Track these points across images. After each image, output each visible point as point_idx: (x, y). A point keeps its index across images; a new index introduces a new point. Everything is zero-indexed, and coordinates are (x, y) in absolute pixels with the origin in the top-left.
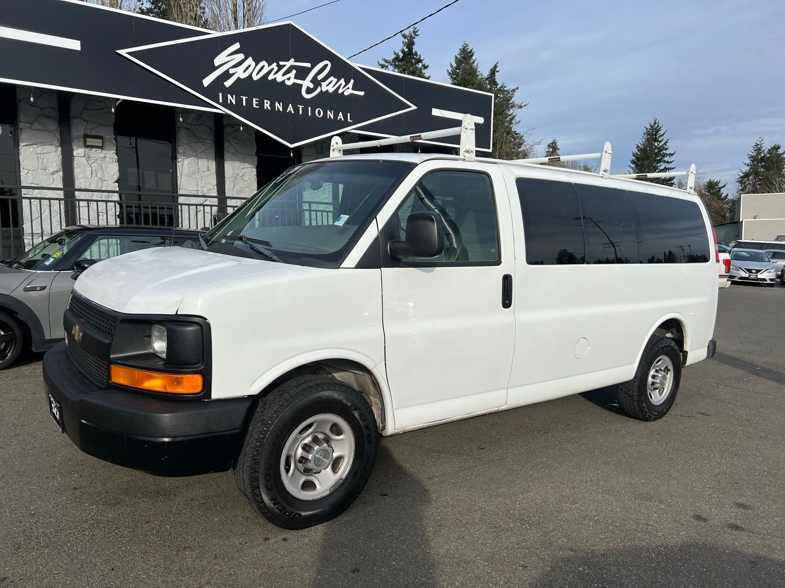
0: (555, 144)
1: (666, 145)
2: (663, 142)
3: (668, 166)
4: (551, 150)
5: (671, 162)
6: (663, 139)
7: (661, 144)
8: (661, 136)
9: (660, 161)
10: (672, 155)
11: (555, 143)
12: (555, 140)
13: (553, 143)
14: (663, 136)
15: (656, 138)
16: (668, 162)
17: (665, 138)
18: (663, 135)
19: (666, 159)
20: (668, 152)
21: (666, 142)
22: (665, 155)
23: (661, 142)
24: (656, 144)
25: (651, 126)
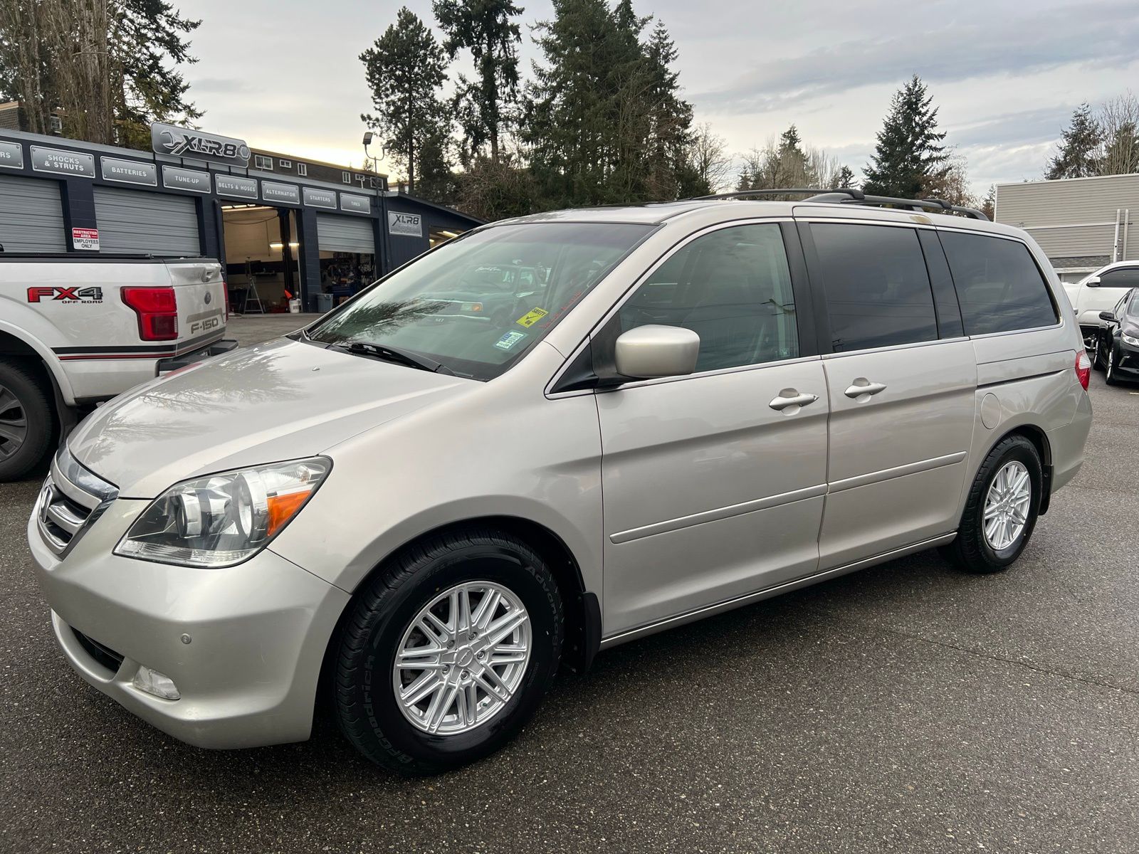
0: (794, 134)
1: (932, 119)
2: (929, 115)
3: (935, 154)
4: (788, 141)
5: (941, 149)
6: (928, 111)
7: (925, 118)
8: (924, 105)
9: (922, 146)
10: (942, 136)
11: (794, 132)
12: (793, 127)
13: (790, 132)
14: (928, 105)
15: (917, 109)
16: (935, 149)
17: (931, 108)
18: (927, 103)
19: (932, 143)
20: (935, 131)
21: (933, 115)
22: (930, 137)
23: (925, 114)
24: (917, 119)
25: (909, 89)
